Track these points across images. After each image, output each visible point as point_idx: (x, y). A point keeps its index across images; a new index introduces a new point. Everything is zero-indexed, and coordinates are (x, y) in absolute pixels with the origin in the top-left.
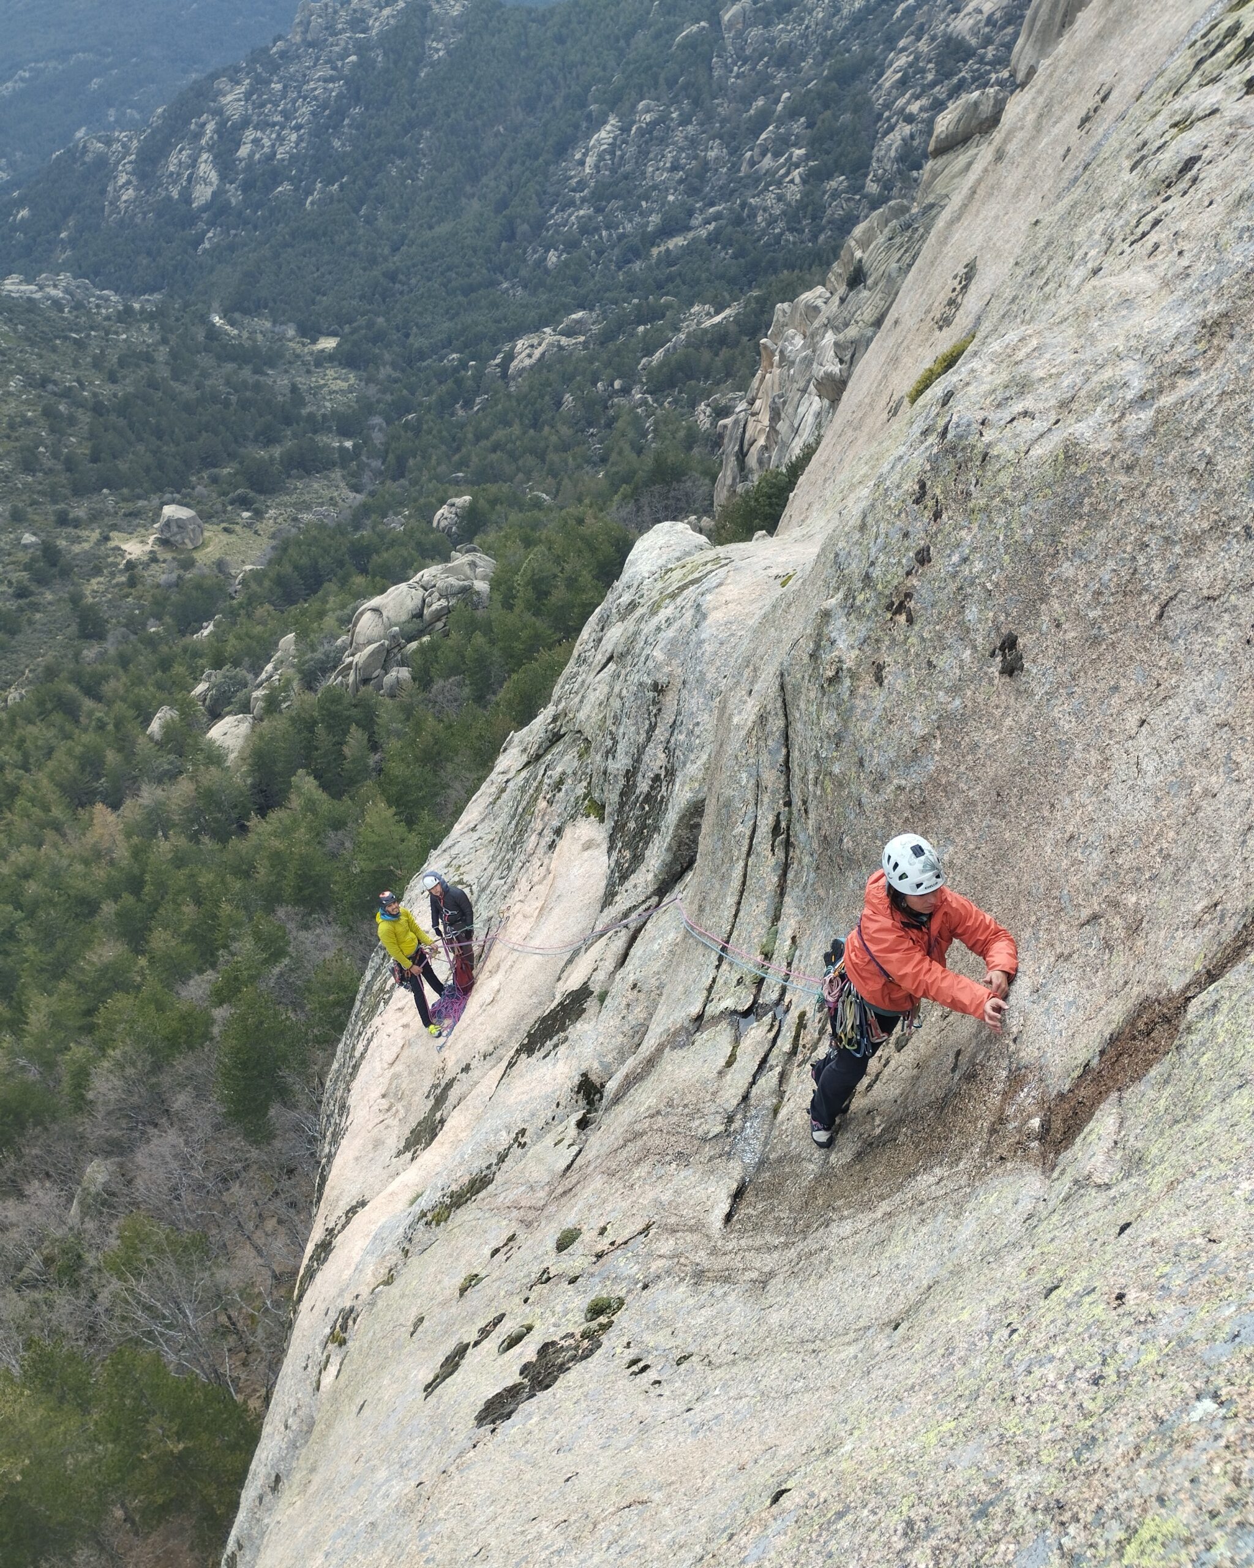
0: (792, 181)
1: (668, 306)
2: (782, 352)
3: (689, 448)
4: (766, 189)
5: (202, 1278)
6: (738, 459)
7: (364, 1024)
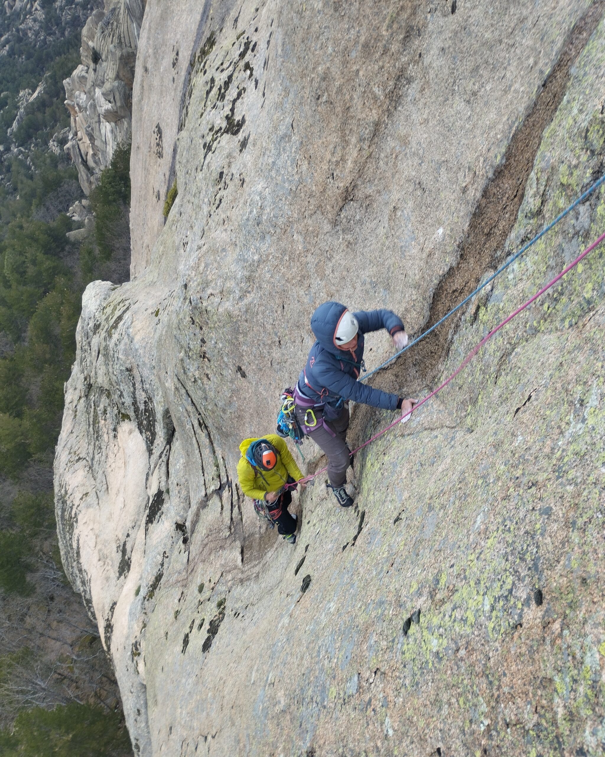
0: (36, 9)
1: (6, 97)
2: (78, 105)
3: (56, 166)
4: (25, 18)
5: (37, 666)
6: (83, 165)
7: (71, 534)
